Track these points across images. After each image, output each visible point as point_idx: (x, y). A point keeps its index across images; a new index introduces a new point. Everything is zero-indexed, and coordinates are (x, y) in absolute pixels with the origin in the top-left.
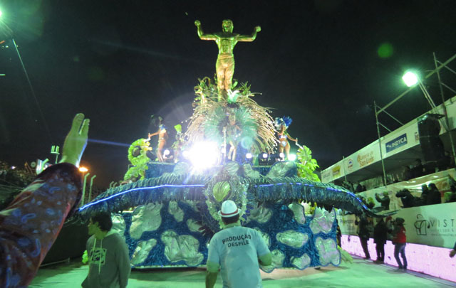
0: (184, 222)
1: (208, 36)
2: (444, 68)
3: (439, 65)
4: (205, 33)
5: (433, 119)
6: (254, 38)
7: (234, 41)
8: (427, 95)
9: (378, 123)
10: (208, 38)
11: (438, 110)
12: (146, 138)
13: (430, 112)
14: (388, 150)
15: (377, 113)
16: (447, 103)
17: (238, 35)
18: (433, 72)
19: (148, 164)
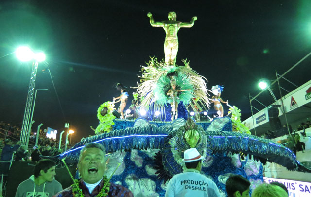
0: (143, 168)
1: (158, 23)
2: (282, 78)
3: (279, 77)
4: (156, 21)
5: (275, 107)
6: (193, 25)
7: (178, 27)
8: (272, 94)
9: (251, 106)
10: (158, 25)
11: (278, 102)
12: (112, 101)
13: (274, 104)
14: (257, 122)
15: (251, 100)
16: (283, 98)
17: (181, 23)
18: (276, 81)
19: (114, 120)
